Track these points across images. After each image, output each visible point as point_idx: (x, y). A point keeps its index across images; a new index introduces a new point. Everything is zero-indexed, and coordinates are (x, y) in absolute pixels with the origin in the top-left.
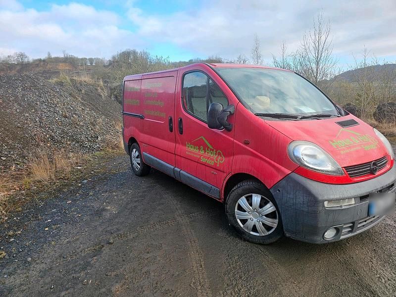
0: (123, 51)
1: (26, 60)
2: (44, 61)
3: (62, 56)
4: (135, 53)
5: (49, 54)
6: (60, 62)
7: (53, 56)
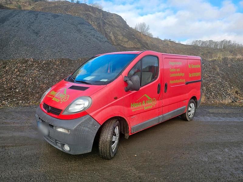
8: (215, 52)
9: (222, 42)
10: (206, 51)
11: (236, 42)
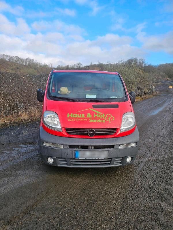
0: (129, 59)
1: (81, 66)
2: (89, 66)
3: (97, 64)
4: (136, 60)
5: (91, 63)
6: (96, 67)
7: (93, 64)
8: (22, 68)
9: (27, 59)
10: (15, 67)
11: (38, 62)
